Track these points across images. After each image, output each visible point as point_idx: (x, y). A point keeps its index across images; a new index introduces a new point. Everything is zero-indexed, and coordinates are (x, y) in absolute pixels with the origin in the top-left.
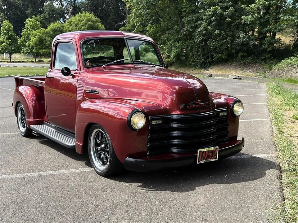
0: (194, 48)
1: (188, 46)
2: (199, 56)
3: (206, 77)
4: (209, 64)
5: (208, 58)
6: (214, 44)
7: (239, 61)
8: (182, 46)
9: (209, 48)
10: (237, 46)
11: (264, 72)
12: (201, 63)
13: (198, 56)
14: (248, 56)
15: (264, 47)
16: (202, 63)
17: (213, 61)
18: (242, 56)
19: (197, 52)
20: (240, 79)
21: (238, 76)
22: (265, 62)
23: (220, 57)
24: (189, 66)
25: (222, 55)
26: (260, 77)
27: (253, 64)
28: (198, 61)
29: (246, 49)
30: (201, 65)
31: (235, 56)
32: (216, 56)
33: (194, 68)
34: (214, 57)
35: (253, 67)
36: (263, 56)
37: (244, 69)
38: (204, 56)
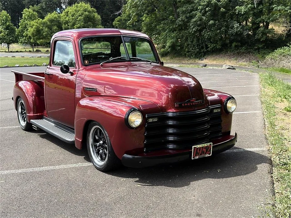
0: (189, 38)
1: (183, 36)
2: (194, 45)
3: (200, 67)
4: (203, 54)
5: (202, 48)
6: (209, 34)
7: (233, 51)
8: (177, 36)
9: (204, 38)
10: (231, 36)
11: (257, 61)
12: (196, 52)
13: (193, 46)
14: (242, 46)
15: (258, 37)
16: (197, 53)
17: (208, 51)
18: (236, 46)
19: (192, 42)
20: (234, 69)
21: (232, 66)
22: (258, 51)
23: (215, 47)
24: (184, 56)
25: (216, 44)
26: (253, 66)
27: (246, 54)
28: (192, 51)
29: (240, 39)
30: (196, 55)
31: (229, 46)
32: (210, 46)
33: (189, 58)
34: (209, 47)
35: (247, 56)
36: (257, 46)
37: (238, 59)
38: (199, 46)
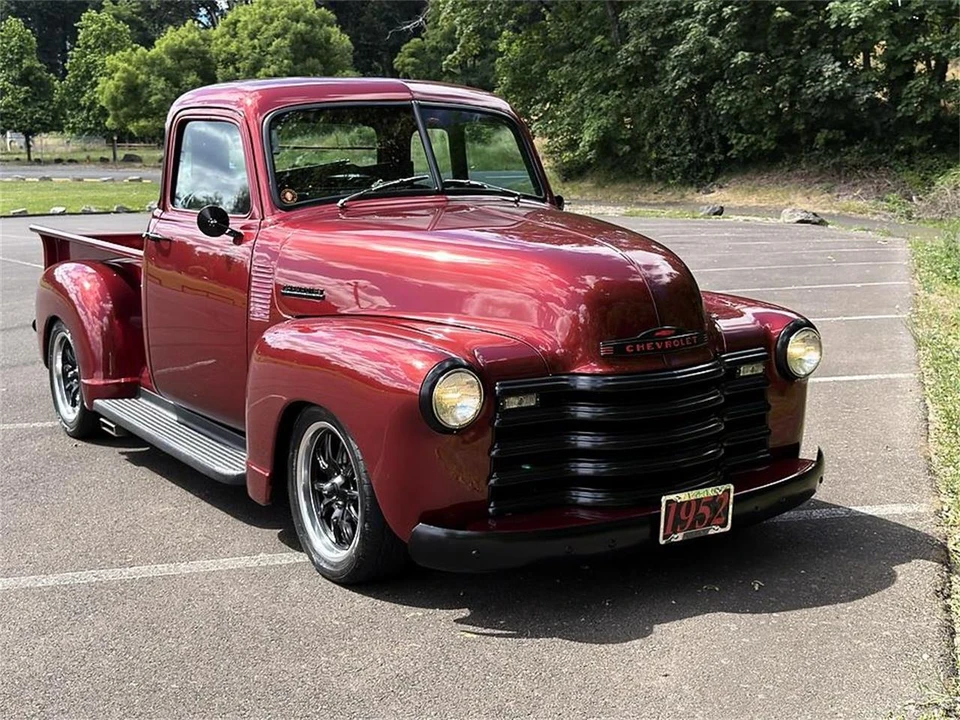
0: (662, 113)
1: (640, 107)
2: (680, 141)
3: (702, 216)
4: (711, 170)
5: (710, 148)
6: (733, 101)
7: (818, 159)
8: (618, 107)
9: (715, 113)
10: (812, 107)
11: (905, 197)
12: (687, 164)
13: (674, 142)
14: (849, 143)
15: (907, 111)
16: (689, 167)
17: (729, 161)
18: (828, 143)
19: (673, 127)
20: (821, 223)
21: (815, 214)
22: (910, 162)
23: (752, 145)
24: (642, 176)
25: (759, 137)
26: (890, 215)
27: (867, 169)
28: (673, 161)
29: (842, 118)
30: (685, 173)
31: (803, 141)
32: (737, 143)
33: (660, 185)
34: (731, 147)
35: (869, 179)
36: (903, 142)
37: (837, 189)
38: (696, 143)
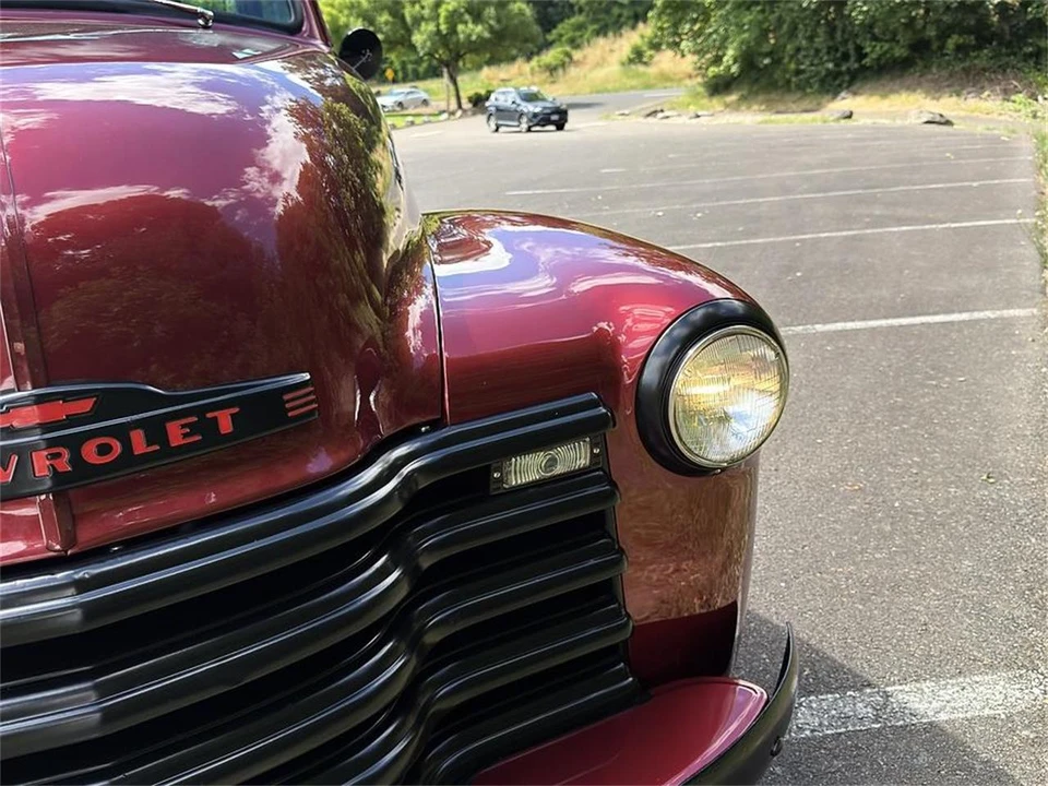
0: (801, 26)
1: (780, 21)
2: (817, 51)
3: (833, 121)
4: (847, 78)
5: (846, 57)
6: (867, 11)
7: (949, 63)
8: (761, 23)
9: (851, 23)
10: (944, 13)
11: (1030, 98)
12: (824, 73)
13: (812, 52)
14: (979, 47)
15: (1038, 13)
16: (826, 76)
17: (864, 68)
18: (959, 48)
19: (811, 39)
20: (948, 123)
21: (941, 116)
22: (1037, 63)
23: (886, 52)
24: (783, 86)
25: (894, 44)
26: (1015, 115)
27: (994, 72)
28: (812, 71)
29: (972, 22)
30: (822, 81)
31: (935, 46)
32: (872, 52)
33: (799, 95)
34: (866, 55)
35: (995, 81)
36: (1031, 44)
37: (965, 92)
38: (833, 53)
